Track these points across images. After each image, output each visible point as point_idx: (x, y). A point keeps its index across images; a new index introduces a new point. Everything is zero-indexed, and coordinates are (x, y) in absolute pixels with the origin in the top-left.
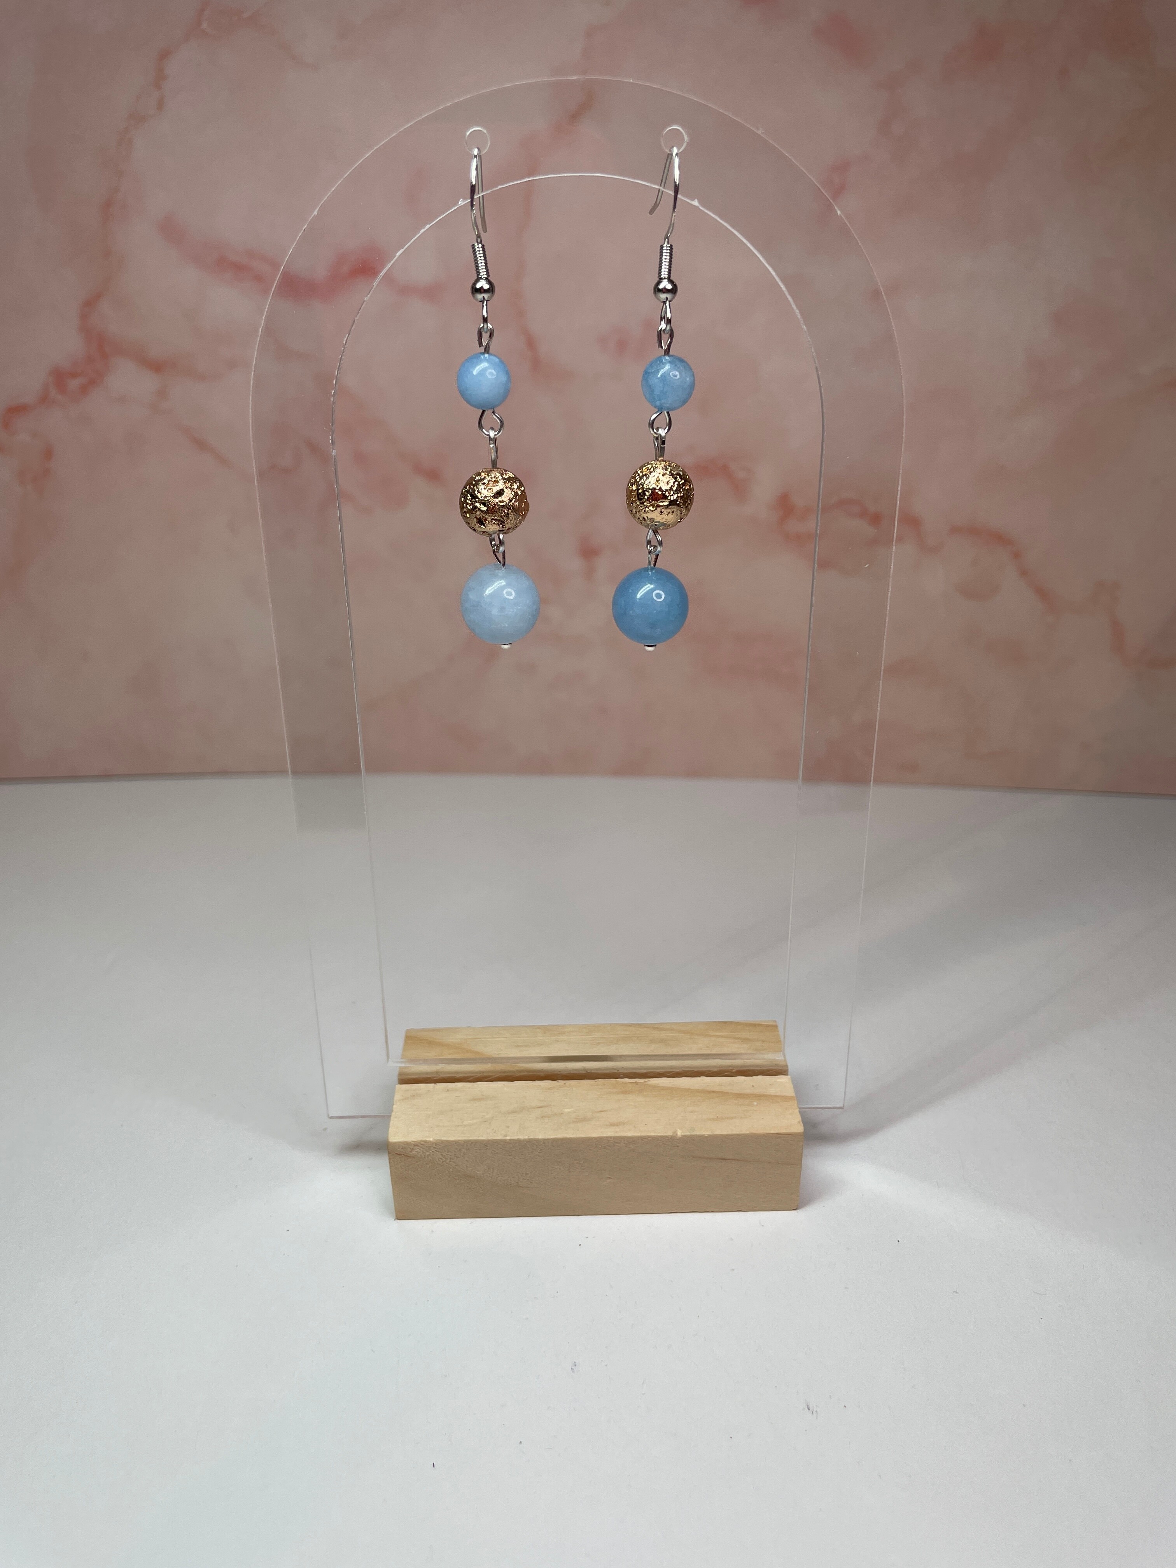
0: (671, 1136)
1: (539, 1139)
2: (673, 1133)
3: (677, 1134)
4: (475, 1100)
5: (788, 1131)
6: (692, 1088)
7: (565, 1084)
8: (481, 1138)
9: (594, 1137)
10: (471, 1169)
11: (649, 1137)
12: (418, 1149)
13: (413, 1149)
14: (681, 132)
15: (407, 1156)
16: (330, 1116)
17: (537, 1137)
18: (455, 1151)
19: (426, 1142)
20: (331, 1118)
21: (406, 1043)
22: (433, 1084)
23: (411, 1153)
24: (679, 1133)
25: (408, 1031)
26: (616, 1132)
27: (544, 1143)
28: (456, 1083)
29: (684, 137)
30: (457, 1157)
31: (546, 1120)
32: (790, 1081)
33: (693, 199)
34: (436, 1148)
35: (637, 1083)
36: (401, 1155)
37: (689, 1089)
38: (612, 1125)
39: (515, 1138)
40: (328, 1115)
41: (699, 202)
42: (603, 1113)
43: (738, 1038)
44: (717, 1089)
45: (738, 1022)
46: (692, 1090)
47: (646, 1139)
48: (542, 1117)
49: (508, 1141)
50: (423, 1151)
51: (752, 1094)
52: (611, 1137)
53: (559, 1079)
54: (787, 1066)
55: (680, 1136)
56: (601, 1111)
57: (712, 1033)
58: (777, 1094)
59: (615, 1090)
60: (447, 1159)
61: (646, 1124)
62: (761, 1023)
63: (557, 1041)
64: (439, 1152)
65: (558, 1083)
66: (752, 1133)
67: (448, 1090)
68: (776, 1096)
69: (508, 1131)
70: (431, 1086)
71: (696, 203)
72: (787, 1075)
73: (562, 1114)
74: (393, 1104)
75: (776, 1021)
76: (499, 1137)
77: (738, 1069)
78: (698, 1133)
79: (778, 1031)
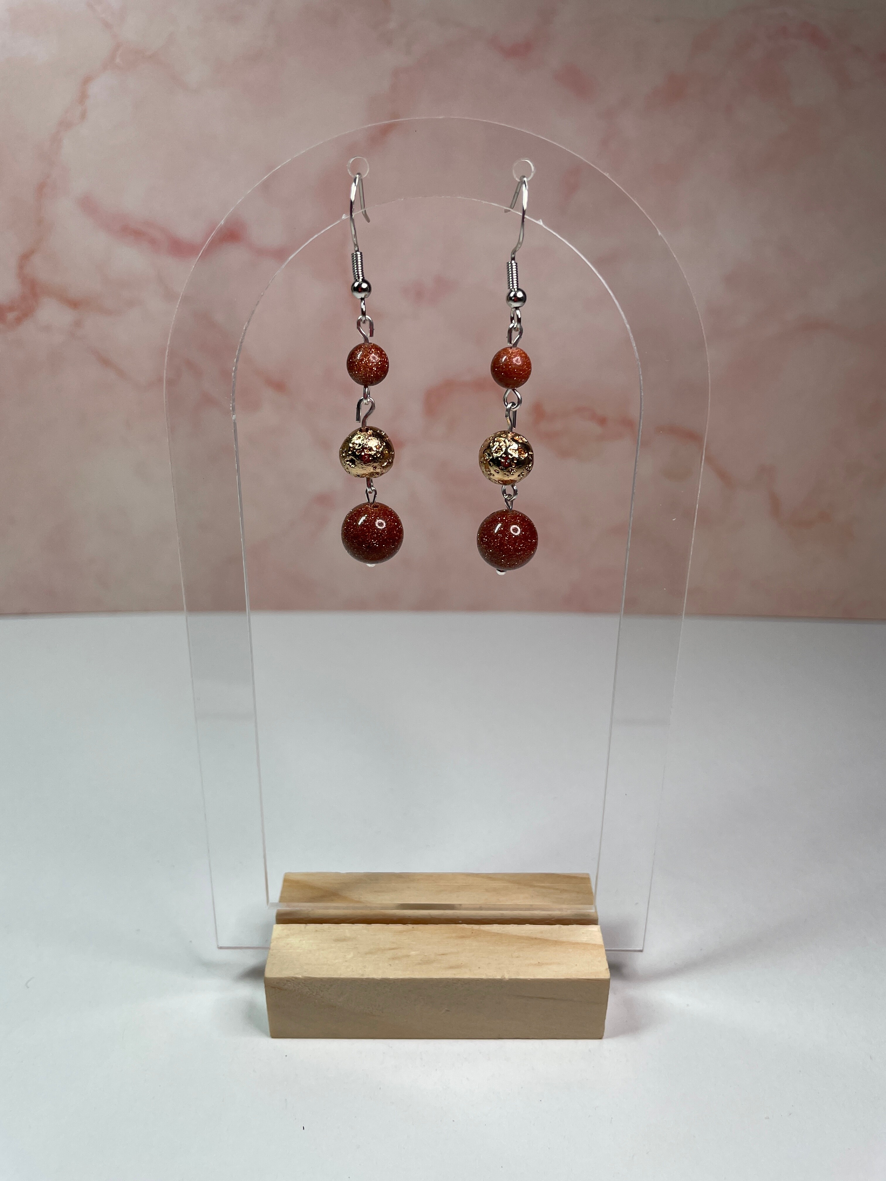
0: (499, 979)
1: (389, 978)
2: (501, 977)
3: (505, 978)
4: (337, 940)
5: (597, 977)
6: (519, 935)
7: (413, 928)
8: (342, 977)
9: (435, 979)
10: (332, 1000)
11: (482, 979)
12: (290, 983)
13: (285, 984)
14: (530, 164)
15: (281, 989)
16: (220, 945)
17: (389, 977)
18: (320, 987)
19: (296, 978)
20: (221, 948)
21: (284, 887)
22: (304, 924)
23: (283, 987)
24: (507, 977)
25: (286, 873)
26: (455, 974)
27: (394, 982)
28: (324, 925)
29: (531, 169)
30: (322, 991)
31: (397, 962)
32: (600, 930)
33: (537, 220)
34: (304, 983)
35: (473, 930)
36: (275, 988)
37: (516, 936)
38: (451, 968)
39: (371, 977)
40: (218, 946)
41: (543, 222)
42: (442, 956)
43: (557, 889)
44: (539, 936)
45: (558, 874)
46: (518, 936)
47: (479, 981)
48: (394, 959)
49: (365, 979)
50: (294, 987)
51: (568, 942)
52: (450, 979)
53: (410, 923)
54: (597, 916)
55: (507, 981)
56: (443, 955)
57: (536, 884)
58: (589, 943)
59: (454, 935)
60: (314, 992)
61: (479, 968)
62: (575, 875)
63: (409, 888)
64: (307, 986)
65: (407, 927)
66: (567, 979)
67: (316, 931)
68: (589, 944)
69: (365, 971)
70: (303, 926)
71: (540, 223)
72: (596, 924)
73: (410, 956)
74: (271, 943)
75: (588, 874)
76: (356, 976)
77: (556, 918)
78: (522, 977)
79: (590, 884)
